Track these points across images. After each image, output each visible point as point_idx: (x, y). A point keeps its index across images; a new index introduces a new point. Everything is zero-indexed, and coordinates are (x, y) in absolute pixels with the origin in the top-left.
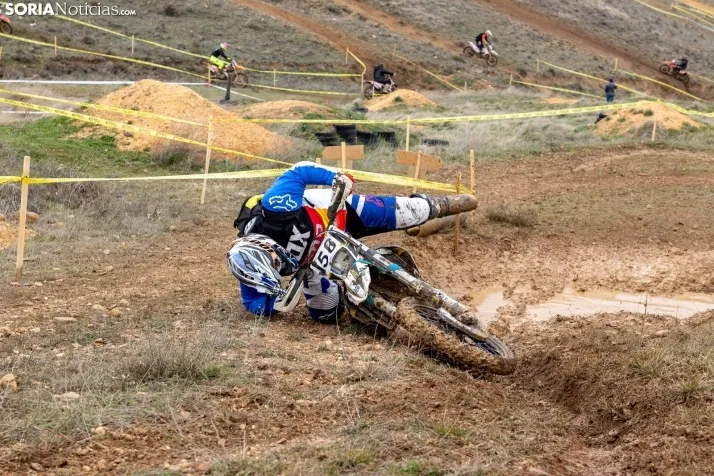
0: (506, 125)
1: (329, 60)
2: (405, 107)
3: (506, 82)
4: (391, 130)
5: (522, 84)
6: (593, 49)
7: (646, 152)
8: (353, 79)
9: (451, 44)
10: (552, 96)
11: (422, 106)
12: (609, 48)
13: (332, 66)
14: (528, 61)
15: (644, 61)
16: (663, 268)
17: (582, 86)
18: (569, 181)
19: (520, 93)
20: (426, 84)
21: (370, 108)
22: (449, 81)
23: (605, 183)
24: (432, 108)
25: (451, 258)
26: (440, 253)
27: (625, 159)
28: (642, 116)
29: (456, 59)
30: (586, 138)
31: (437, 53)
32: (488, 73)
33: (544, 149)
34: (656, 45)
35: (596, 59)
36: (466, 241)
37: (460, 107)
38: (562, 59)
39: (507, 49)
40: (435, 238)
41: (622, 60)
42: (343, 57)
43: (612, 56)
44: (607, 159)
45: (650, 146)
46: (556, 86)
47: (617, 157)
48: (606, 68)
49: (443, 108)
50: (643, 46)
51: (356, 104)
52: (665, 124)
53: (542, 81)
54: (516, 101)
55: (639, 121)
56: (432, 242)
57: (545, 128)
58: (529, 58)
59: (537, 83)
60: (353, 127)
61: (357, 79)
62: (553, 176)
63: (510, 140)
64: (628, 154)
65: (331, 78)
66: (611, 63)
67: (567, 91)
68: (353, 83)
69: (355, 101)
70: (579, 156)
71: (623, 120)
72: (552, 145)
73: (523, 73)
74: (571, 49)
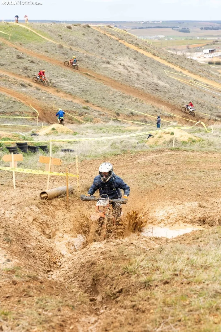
0: (105, 141)
1: (21, 110)
2: (57, 132)
3: (110, 119)
4: (45, 145)
5: (118, 120)
6: (152, 102)
7: (170, 153)
8: (33, 119)
9: (83, 101)
10: (131, 126)
11: (65, 132)
12: (160, 101)
13: (23, 113)
14: (120, 108)
15: (176, 107)
16: (171, 211)
17: (147, 120)
18: (131, 168)
19: (115, 124)
20: (70, 121)
21: (40, 134)
22: (81, 119)
23: (149, 169)
24: (70, 133)
25: (65, 210)
26: (59, 208)
27: (160, 157)
28: (169, 135)
29: (85, 108)
30: (142, 147)
31: (75, 105)
32: (101, 115)
33: (119, 153)
34: (182, 99)
35: (153, 107)
36: (73, 201)
37: (84, 132)
38: (137, 107)
39: (110, 103)
40: (56, 200)
41: (166, 107)
42: (28, 108)
43: (161, 105)
44: (151, 157)
45: (172, 150)
46: (134, 120)
47: (156, 156)
48: (158, 111)
49: (76, 133)
50: (176, 100)
51: (33, 132)
52: (180, 138)
53: (127, 118)
54: (113, 129)
55: (168, 137)
56: (55, 202)
57: (121, 142)
58: (121, 107)
59: (124, 119)
60: (26, 144)
61: (35, 119)
62: (123, 166)
63: (105, 148)
64: (161, 154)
65: (22, 119)
66: (161, 108)
67: (139, 123)
68: (33, 121)
69: (32, 130)
70: (138, 155)
71: (160, 137)
72: (124, 150)
73: (118, 114)
74: (141, 102)
